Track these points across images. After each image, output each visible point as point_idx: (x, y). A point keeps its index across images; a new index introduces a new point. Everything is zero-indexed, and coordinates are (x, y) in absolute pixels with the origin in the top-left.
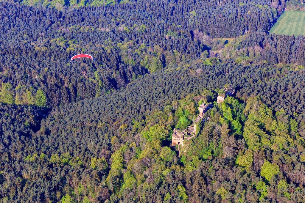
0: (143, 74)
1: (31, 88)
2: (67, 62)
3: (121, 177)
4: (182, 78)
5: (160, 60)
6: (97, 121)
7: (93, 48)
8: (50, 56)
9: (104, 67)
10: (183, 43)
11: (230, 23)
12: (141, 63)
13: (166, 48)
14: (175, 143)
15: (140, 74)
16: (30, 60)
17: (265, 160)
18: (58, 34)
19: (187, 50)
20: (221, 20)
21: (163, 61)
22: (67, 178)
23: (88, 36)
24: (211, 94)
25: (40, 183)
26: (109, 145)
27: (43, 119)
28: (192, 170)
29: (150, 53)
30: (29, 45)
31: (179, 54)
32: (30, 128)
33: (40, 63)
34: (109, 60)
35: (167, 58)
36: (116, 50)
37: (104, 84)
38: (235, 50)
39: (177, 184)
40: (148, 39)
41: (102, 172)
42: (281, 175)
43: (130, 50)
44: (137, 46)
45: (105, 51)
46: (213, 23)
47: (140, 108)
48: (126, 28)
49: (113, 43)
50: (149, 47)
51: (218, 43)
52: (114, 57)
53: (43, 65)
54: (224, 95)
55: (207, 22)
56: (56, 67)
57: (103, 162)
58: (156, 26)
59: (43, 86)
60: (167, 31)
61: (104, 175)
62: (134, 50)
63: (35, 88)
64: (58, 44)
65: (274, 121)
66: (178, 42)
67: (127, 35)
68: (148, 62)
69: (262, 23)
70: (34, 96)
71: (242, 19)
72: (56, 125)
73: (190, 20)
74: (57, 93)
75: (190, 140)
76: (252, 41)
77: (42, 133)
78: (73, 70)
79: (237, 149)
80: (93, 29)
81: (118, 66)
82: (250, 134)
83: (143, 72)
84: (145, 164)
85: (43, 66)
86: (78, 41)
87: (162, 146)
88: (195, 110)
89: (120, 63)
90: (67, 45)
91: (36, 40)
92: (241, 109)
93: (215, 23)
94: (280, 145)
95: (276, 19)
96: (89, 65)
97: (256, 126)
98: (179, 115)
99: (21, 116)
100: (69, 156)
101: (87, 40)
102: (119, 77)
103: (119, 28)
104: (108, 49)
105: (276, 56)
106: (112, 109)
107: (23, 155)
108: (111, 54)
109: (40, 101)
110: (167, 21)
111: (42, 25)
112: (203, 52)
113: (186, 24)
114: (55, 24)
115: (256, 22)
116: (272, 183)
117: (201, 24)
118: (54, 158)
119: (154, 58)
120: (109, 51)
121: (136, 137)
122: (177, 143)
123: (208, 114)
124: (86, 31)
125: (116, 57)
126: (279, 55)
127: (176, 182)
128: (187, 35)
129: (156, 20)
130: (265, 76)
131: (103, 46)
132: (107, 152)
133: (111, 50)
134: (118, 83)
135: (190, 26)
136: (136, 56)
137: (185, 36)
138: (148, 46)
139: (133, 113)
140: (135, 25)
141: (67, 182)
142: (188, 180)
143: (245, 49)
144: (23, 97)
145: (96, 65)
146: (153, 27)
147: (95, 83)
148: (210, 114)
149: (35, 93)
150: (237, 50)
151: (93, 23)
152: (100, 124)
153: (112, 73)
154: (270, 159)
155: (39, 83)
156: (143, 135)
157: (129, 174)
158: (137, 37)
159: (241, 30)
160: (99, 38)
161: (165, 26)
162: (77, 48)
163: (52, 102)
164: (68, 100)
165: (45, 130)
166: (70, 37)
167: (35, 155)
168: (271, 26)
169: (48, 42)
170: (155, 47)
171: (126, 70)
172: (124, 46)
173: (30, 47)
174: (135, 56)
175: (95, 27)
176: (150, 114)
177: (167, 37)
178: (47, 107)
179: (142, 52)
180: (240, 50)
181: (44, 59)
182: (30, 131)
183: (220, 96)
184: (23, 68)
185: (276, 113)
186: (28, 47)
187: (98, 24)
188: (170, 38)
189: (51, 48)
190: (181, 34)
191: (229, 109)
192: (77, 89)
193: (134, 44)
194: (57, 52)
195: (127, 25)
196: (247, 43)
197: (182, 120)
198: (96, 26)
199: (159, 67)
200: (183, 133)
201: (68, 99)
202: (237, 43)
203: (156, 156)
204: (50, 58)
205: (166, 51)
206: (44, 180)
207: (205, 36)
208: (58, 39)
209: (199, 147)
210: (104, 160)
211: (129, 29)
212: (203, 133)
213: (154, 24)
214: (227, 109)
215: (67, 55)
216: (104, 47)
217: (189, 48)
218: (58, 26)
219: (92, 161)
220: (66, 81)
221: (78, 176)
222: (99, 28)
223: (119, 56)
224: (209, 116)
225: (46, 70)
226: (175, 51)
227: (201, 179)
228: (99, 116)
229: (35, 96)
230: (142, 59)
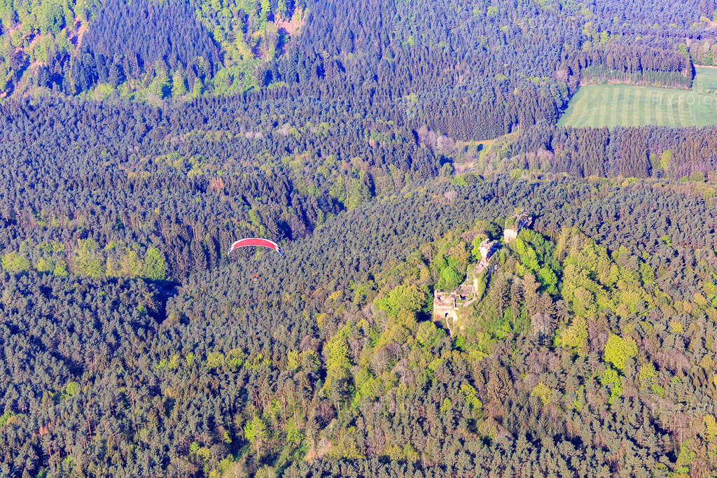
0: (336, 213)
1: (135, 246)
2: (194, 196)
3: (350, 381)
4: (421, 208)
5: (366, 184)
6: (278, 292)
7: (237, 168)
8: (159, 186)
9: (264, 201)
10: (403, 152)
11: (483, 112)
12: (330, 192)
13: (373, 163)
14: (439, 316)
15: (330, 211)
16: (123, 196)
17: (609, 332)
18: (165, 148)
19: (413, 165)
20: (467, 107)
21: (370, 186)
22: (249, 390)
23: (223, 148)
24: (491, 228)
25: (201, 401)
26: (315, 329)
27: (170, 299)
28: (481, 358)
29: (346, 172)
30: (114, 171)
31: (400, 172)
32: (150, 316)
33: (143, 201)
34: (271, 189)
35: (379, 180)
36: (282, 170)
37: (268, 232)
38: (501, 159)
39: (460, 383)
40: (337, 148)
41: (313, 375)
42: (643, 358)
43: (307, 169)
44: (319, 161)
45: (262, 173)
46: (453, 114)
47: (359, 263)
48: (293, 130)
49: (273, 158)
50: (343, 161)
51: (466, 148)
52: (281, 182)
53: (150, 204)
54: (516, 227)
55: (441, 112)
56: (176, 206)
57: (311, 357)
58: (348, 123)
59: (156, 240)
60: (369, 133)
61: (317, 380)
62: (316, 169)
63: (142, 245)
64: (170, 164)
65: (614, 267)
66: (394, 150)
67: (297, 142)
68: (344, 189)
69: (543, 109)
70: (142, 260)
71: (505, 103)
72: (198, 307)
73: (408, 111)
74: (184, 253)
75: (469, 306)
76: (531, 141)
77: (174, 323)
78: (208, 209)
79: (555, 318)
80: (230, 136)
81: (289, 199)
82: (574, 289)
83: (335, 208)
84: (392, 355)
85: (150, 206)
86: (207, 158)
87: (418, 321)
88: (468, 255)
89: (292, 193)
90: (189, 167)
91: (127, 161)
92: (549, 251)
93: (455, 114)
94: (632, 307)
95: (567, 102)
96: (236, 200)
97: (585, 277)
98: (439, 266)
99: (129, 295)
100: (243, 354)
101: (223, 155)
102: (295, 218)
103: (279, 131)
104: (267, 169)
105: (579, 165)
106: (303, 270)
107: (152, 360)
108: (274, 177)
109: (154, 269)
110: (365, 115)
111: (130, 133)
112: (442, 165)
113: (402, 119)
114: (154, 131)
115: (532, 109)
116: (629, 371)
117: (430, 117)
118: (214, 359)
119: (354, 180)
120: (269, 173)
121: (365, 310)
122: (443, 315)
123: (495, 259)
124: (218, 139)
125: (284, 183)
126: (585, 164)
127: (457, 378)
128: (407, 138)
129: (345, 113)
130: (573, 197)
131: (256, 164)
132: (314, 341)
133: (273, 171)
134: (293, 230)
135: (410, 122)
136: (321, 178)
137: (404, 140)
138: (340, 159)
139: (347, 272)
140: (308, 124)
141: (250, 396)
142: (477, 376)
143: (521, 157)
144: (122, 264)
145: (248, 199)
146: (342, 125)
147: (254, 230)
148: (499, 259)
149: (143, 254)
150: (505, 159)
151: (227, 125)
152: (286, 297)
153: (281, 212)
154: (618, 332)
155: (148, 236)
156: (377, 305)
157: (366, 373)
158: (315, 144)
159: (506, 124)
160: (245, 150)
161: (364, 124)
162: (208, 171)
163: (176, 270)
164: (205, 265)
165: (178, 317)
166: (189, 151)
167: (175, 358)
168: (558, 115)
169: (150, 162)
170: (353, 160)
171: (305, 205)
172: (296, 162)
173: (118, 173)
174: (318, 180)
175: (233, 132)
176: (380, 271)
177: (372, 142)
178: (167, 279)
179: (330, 171)
180: (512, 159)
181: (150, 193)
182: (150, 321)
183: (510, 228)
184: (114, 210)
185: (613, 254)
186: (115, 174)
187: (238, 126)
188: (378, 144)
189: (159, 172)
190: (396, 136)
191: (530, 249)
192: (219, 244)
193: (313, 157)
194: (170, 179)
195: (293, 124)
196: (523, 146)
197: (447, 275)
198: (234, 129)
199: (364, 198)
200: (453, 296)
201: (205, 263)
202: (503, 147)
203: (410, 339)
204: (161, 190)
205: (374, 168)
206: (208, 396)
207: (440, 138)
208: (169, 156)
209: (487, 318)
210: (312, 353)
211: (300, 132)
212: (492, 292)
213: (343, 121)
214: (526, 251)
215: (191, 185)
216: (258, 165)
217: (415, 161)
218: (162, 135)
219: (290, 359)
220: (198, 229)
221: (270, 385)
222: (242, 132)
223: (288, 181)
224: (497, 264)
225: (157, 211)
226: (391, 167)
227: (503, 370)
228: (280, 284)
229: (144, 259)
230: (332, 184)
